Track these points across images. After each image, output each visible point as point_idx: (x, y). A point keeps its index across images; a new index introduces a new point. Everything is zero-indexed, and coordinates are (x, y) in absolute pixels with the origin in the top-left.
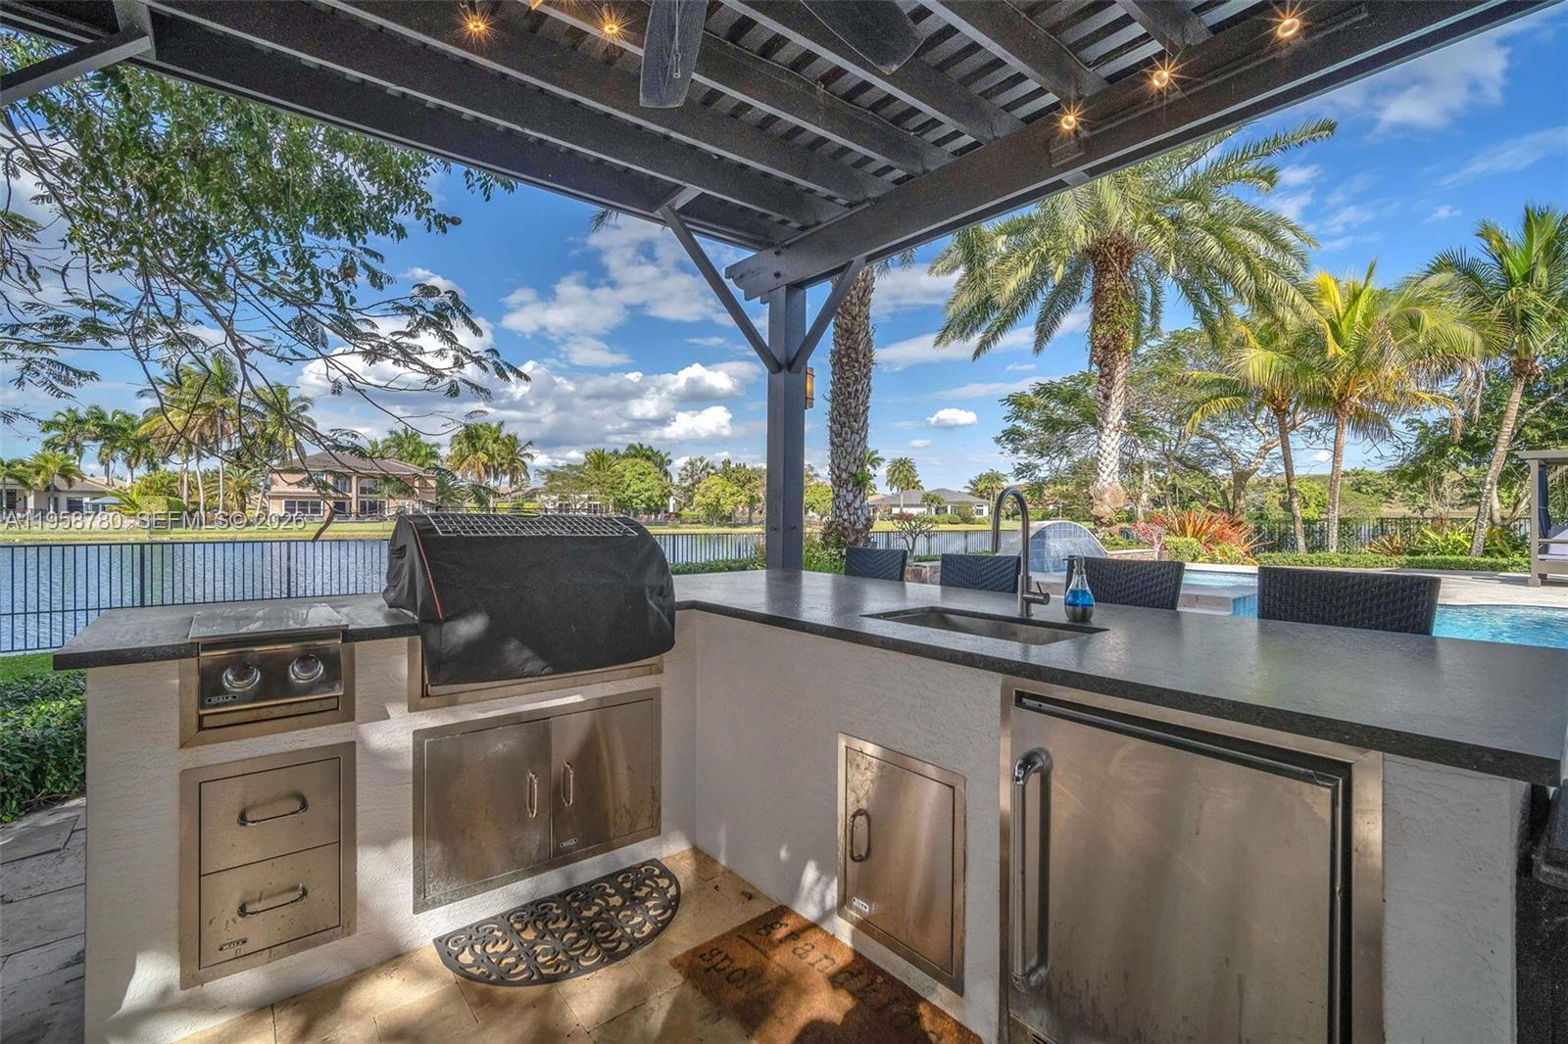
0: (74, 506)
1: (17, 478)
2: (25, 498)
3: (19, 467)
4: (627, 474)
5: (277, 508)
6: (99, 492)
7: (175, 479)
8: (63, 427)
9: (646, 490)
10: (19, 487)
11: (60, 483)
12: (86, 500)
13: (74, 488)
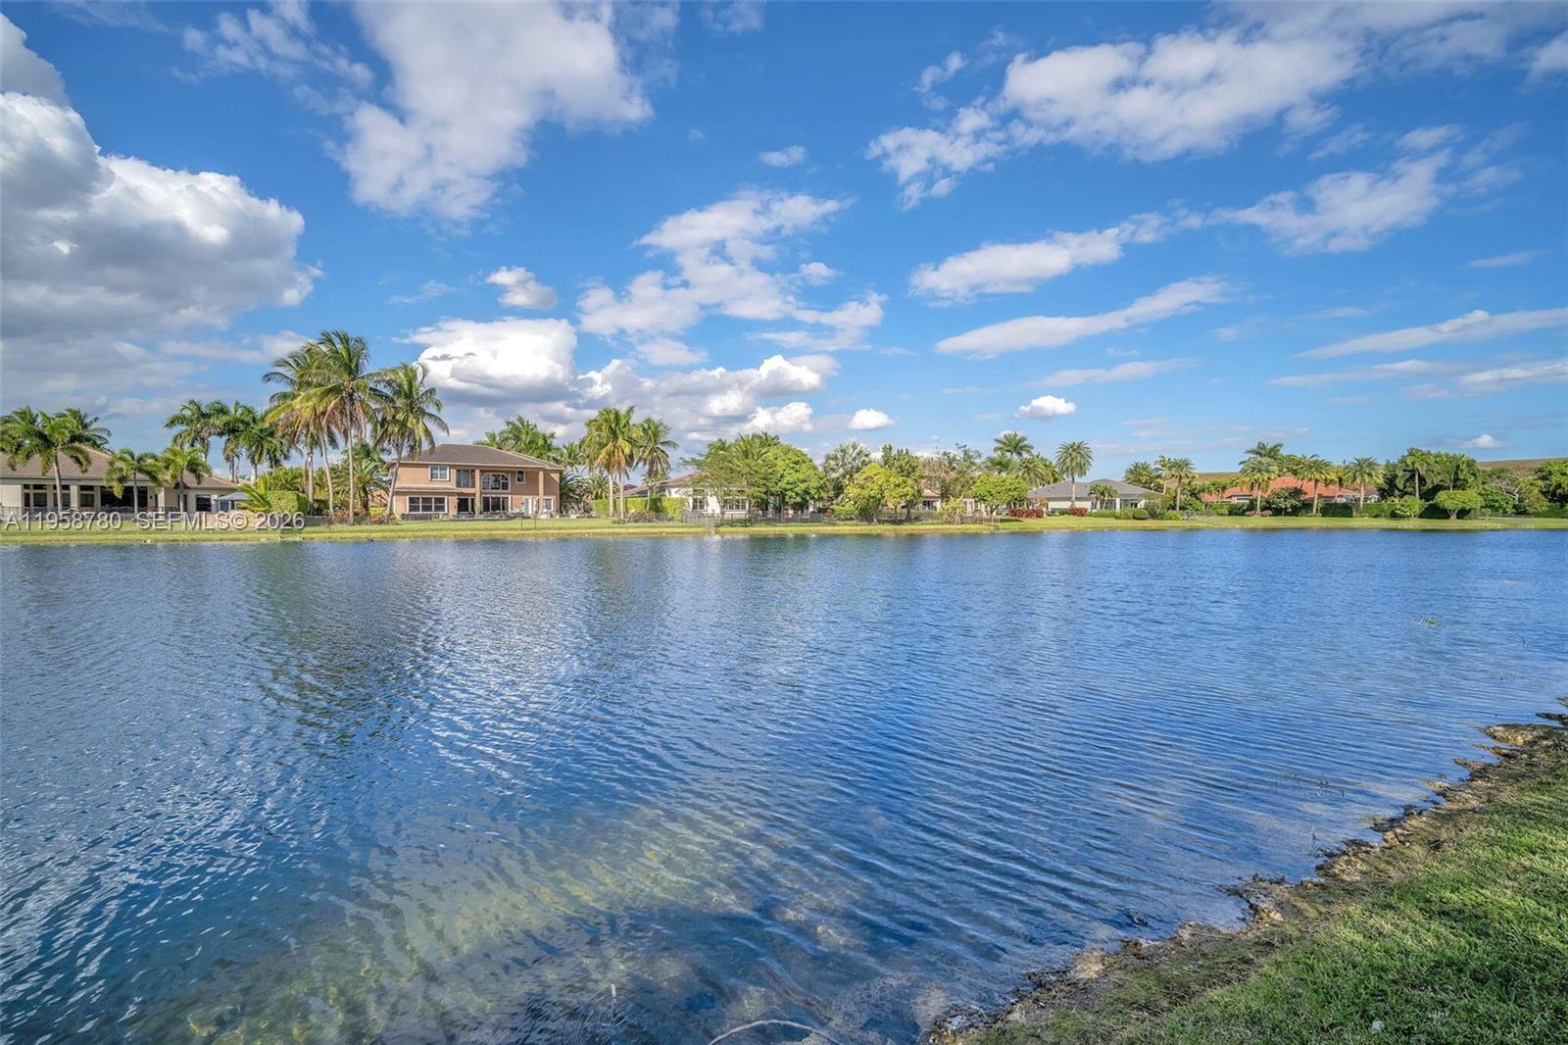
0: (204, 505)
1: (148, 473)
2: (156, 496)
3: (150, 461)
4: (779, 462)
5: (401, 506)
6: (225, 489)
7: (297, 475)
8: (190, 422)
9: (804, 481)
10: (150, 484)
11: (189, 478)
12: (214, 497)
13: (203, 485)
